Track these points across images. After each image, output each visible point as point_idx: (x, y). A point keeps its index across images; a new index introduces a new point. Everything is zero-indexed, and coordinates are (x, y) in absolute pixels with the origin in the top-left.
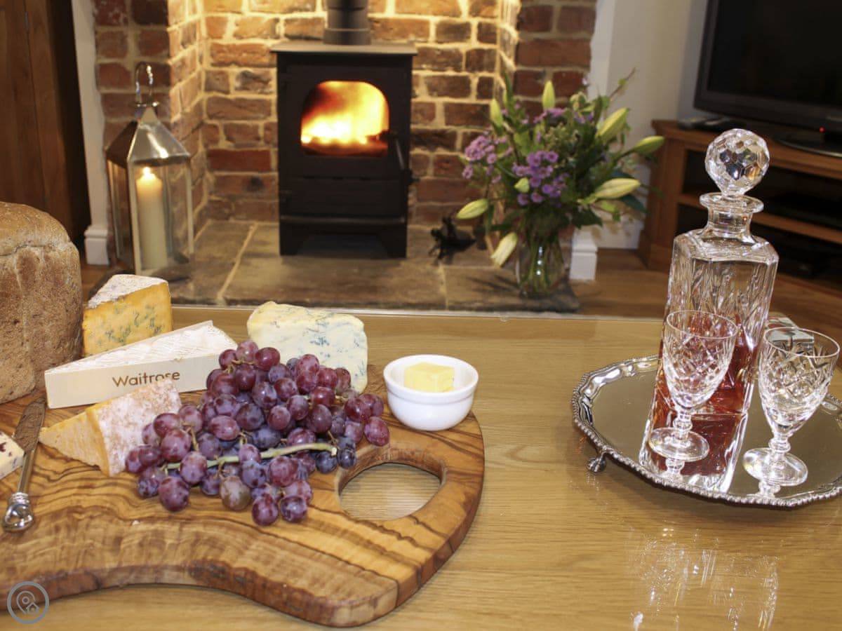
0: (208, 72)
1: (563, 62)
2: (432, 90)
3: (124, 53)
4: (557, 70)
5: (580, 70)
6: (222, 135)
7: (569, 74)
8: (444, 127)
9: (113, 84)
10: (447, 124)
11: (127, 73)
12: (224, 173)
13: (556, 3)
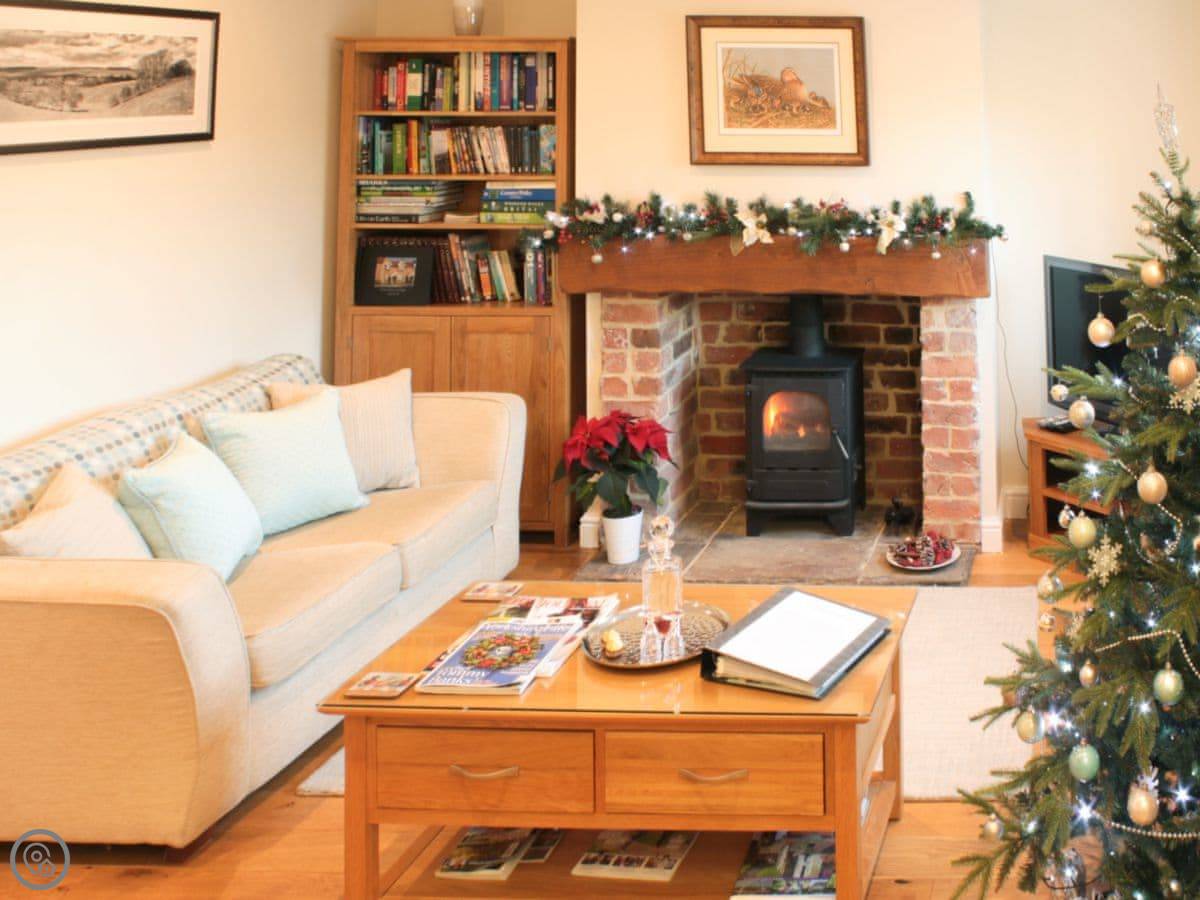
0: (702, 370)
1: (957, 374)
2: (885, 383)
3: (623, 370)
4: (953, 379)
5: (969, 379)
6: (714, 423)
7: (962, 382)
8: (897, 414)
9: (613, 394)
10: (899, 410)
11: (624, 385)
12: (714, 456)
13: (946, 330)
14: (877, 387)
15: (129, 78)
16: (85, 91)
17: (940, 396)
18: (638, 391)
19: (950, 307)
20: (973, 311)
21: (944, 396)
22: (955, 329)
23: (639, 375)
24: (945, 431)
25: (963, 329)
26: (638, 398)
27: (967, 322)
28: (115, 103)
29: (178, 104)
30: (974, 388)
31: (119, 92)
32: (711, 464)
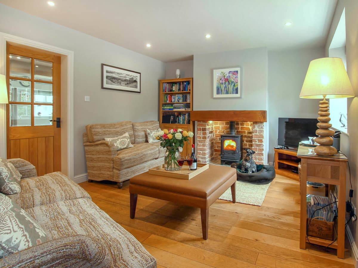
0: (214, 138)
3: (200, 135)
6: (216, 147)
7: (260, 139)
9: (199, 139)
11: (201, 137)
13: (258, 129)
14: (245, 142)
15: (128, 81)
16: (122, 82)
17: (256, 142)
18: (203, 139)
19: (259, 125)
20: (263, 126)
21: (257, 142)
22: (259, 129)
23: (203, 136)
24: (257, 148)
25: (261, 129)
26: (203, 140)
27: (262, 128)
28: (126, 85)
29: (135, 86)
30: (263, 140)
31: (126, 83)
32: (216, 154)
